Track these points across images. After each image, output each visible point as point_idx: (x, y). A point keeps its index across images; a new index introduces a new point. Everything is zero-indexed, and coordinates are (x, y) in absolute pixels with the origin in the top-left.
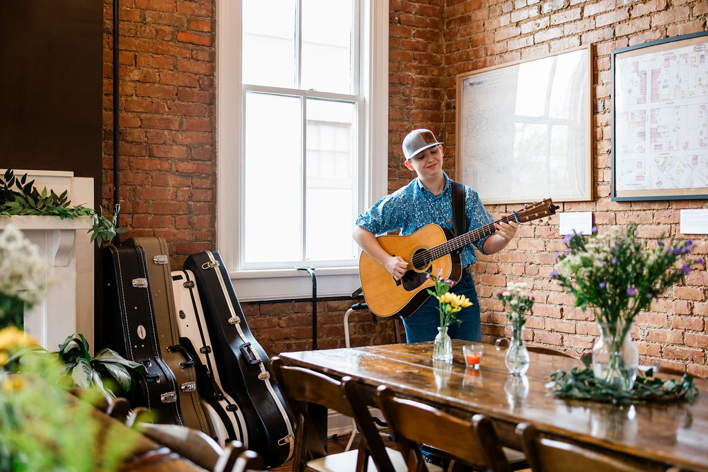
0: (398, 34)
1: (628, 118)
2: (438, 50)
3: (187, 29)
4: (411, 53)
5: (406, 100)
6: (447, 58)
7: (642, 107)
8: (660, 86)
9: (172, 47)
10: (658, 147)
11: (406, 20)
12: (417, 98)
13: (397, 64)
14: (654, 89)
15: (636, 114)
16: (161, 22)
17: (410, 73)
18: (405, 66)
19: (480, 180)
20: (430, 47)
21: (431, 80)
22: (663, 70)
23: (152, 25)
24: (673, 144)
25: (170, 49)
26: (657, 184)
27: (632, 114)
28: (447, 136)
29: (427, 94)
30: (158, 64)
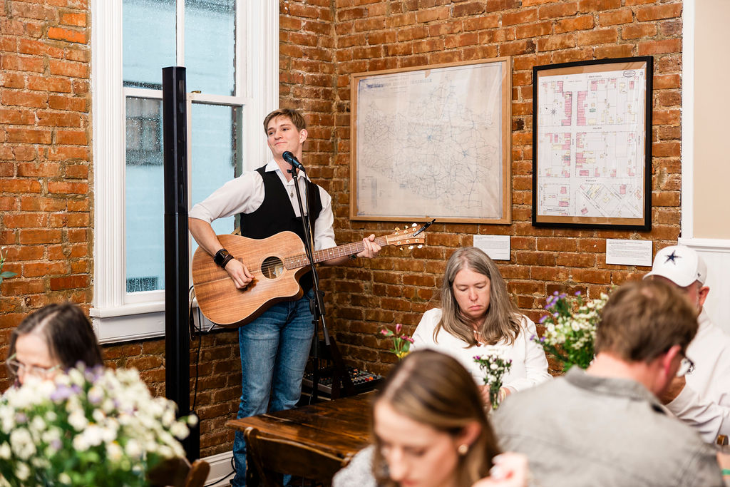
0: (288, 27)
1: (551, 140)
2: (329, 44)
3: (59, 24)
4: (302, 47)
5: (297, 102)
6: (339, 53)
7: (567, 129)
8: (587, 110)
9: (42, 45)
10: (584, 173)
11: (296, 10)
12: (307, 99)
13: (286, 61)
14: (580, 112)
15: (560, 136)
16: (28, 15)
17: (300, 71)
18: (296, 62)
19: (381, 194)
20: (321, 40)
21: (322, 78)
22: (590, 92)
23: (19, 19)
24: (600, 171)
25: (41, 48)
26: (582, 211)
27: (556, 136)
28: (339, 142)
29: (318, 94)
30: (26, 65)
